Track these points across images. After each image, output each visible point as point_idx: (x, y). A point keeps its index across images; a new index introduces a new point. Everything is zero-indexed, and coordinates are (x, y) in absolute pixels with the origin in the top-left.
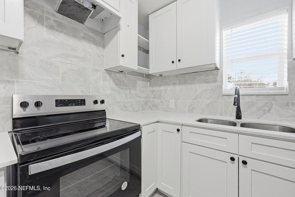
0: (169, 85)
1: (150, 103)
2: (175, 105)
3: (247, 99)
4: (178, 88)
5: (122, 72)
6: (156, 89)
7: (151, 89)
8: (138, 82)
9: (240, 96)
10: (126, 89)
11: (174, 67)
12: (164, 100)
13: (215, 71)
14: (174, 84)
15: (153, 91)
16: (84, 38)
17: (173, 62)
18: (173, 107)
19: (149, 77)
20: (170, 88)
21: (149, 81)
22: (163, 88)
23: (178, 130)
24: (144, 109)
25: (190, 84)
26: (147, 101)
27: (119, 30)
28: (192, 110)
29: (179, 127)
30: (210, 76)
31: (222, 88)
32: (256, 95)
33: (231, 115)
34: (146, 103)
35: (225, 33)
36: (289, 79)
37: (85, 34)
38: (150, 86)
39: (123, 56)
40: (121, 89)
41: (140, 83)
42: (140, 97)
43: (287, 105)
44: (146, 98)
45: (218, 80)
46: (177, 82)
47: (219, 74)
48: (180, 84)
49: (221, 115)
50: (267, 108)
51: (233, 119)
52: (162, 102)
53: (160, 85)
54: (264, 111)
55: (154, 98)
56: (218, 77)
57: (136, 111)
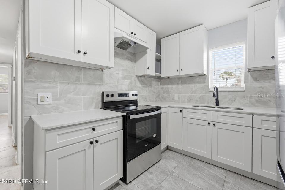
0: (174, 84)
1: (160, 97)
2: (178, 98)
3: (223, 94)
4: (180, 86)
5: (145, 76)
6: (165, 86)
7: (162, 86)
8: (153, 82)
9: (218, 92)
10: (146, 87)
11: (178, 74)
12: (170, 95)
13: (204, 76)
14: (178, 84)
15: (163, 88)
16: (126, 58)
17: (177, 71)
18: (177, 99)
19: (159, 78)
20: (175, 86)
21: (160, 81)
22: (170, 86)
23: (181, 111)
24: (156, 101)
25: (189, 84)
26: (158, 95)
27: (146, 53)
28: (189, 101)
29: (182, 110)
30: (201, 79)
31: (208, 87)
32: (228, 91)
33: (213, 104)
34: (158, 96)
35: (210, 53)
36: (245, 83)
37: (127, 56)
38: (160, 85)
39: (148, 68)
40: (144, 87)
41: (154, 83)
42: (154, 92)
43: (244, 97)
44: (158, 93)
45: (206, 82)
46: (180, 82)
47: (207, 78)
48: (181, 84)
49: (208, 103)
50: (233, 99)
51: (214, 105)
52: (169, 96)
53: (168, 84)
54: (232, 101)
55: (164, 93)
56: (206, 80)
57: (152, 102)
